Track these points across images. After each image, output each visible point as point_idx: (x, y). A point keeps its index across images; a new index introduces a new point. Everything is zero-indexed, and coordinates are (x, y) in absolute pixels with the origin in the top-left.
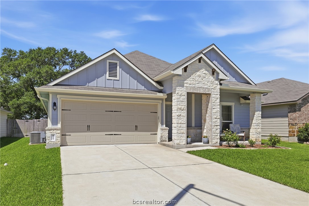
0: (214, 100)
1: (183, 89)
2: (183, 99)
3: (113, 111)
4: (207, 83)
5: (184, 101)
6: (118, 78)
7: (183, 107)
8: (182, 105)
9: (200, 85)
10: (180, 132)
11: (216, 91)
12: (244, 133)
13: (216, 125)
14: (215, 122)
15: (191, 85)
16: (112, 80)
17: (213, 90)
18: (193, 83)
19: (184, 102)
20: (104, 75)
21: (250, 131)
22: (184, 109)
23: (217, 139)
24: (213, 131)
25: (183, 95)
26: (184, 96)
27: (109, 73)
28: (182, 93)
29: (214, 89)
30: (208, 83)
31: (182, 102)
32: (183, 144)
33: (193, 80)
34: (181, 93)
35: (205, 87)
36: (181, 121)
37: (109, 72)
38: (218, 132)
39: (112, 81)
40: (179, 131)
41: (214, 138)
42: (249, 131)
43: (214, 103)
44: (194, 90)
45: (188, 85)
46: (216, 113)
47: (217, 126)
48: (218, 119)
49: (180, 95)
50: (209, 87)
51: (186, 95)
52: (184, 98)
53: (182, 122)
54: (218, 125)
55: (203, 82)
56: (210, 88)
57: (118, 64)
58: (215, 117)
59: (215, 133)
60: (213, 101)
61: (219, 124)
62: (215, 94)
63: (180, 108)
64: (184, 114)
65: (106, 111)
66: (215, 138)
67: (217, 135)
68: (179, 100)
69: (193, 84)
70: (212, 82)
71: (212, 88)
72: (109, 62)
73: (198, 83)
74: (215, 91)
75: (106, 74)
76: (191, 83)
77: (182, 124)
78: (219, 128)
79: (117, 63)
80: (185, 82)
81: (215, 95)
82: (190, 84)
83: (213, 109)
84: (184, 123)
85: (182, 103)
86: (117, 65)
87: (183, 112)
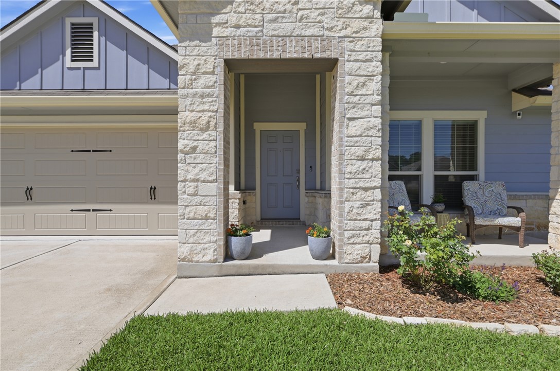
0: (355, 84)
1: (204, 47)
2: (209, 87)
3: (89, 151)
4: (319, 18)
5: (209, 96)
6: (95, 64)
7: (207, 118)
8: (203, 111)
9: (285, 27)
10: (192, 215)
11: (363, 48)
12: (523, 214)
13: (361, 184)
14: (355, 175)
15: (243, 30)
16: (79, 68)
17: (346, 44)
18: (250, 22)
19: (211, 100)
20: (58, 60)
21: (552, 210)
22: (212, 124)
23: (368, 242)
24: (346, 210)
25: (205, 73)
26: (213, 73)
27: (72, 53)
28: (202, 62)
29: (353, 39)
30: (323, 14)
31: (202, 96)
32: (205, 259)
33: (251, 7)
34: (196, 62)
35: (309, 32)
36: (197, 170)
37: (72, 49)
38: (371, 216)
39: (81, 72)
40: (188, 210)
41: (352, 241)
42: (548, 208)
43: (351, 94)
44: (255, 48)
45: (227, 32)
46: (360, 136)
47: (366, 189)
48: (373, 160)
49: (194, 73)
50: (327, 33)
51: (220, 69)
52: (211, 84)
53: (203, 176)
54: (375, 188)
55: (300, 13)
56: (332, 34)
57: (95, 26)
58: (360, 151)
59: (355, 220)
60: (347, 90)
61: (377, 182)
62: (360, 58)
63: (191, 123)
64: (213, 144)
65: (72, 151)
66: (358, 240)
67: (368, 229)
68: (191, 91)
69: (250, 26)
70: (340, 11)
71: (341, 35)
72: (72, 24)
73: (275, 20)
74: (359, 46)
75: (64, 55)
76: (243, 20)
77: (204, 181)
78: (380, 197)
79: (92, 24)
80: (216, 19)
81: (358, 64)
82: (238, 27)
83: (350, 119)
84: (210, 179)
85: (204, 103)
86: (92, 28)
87: (205, 136)
